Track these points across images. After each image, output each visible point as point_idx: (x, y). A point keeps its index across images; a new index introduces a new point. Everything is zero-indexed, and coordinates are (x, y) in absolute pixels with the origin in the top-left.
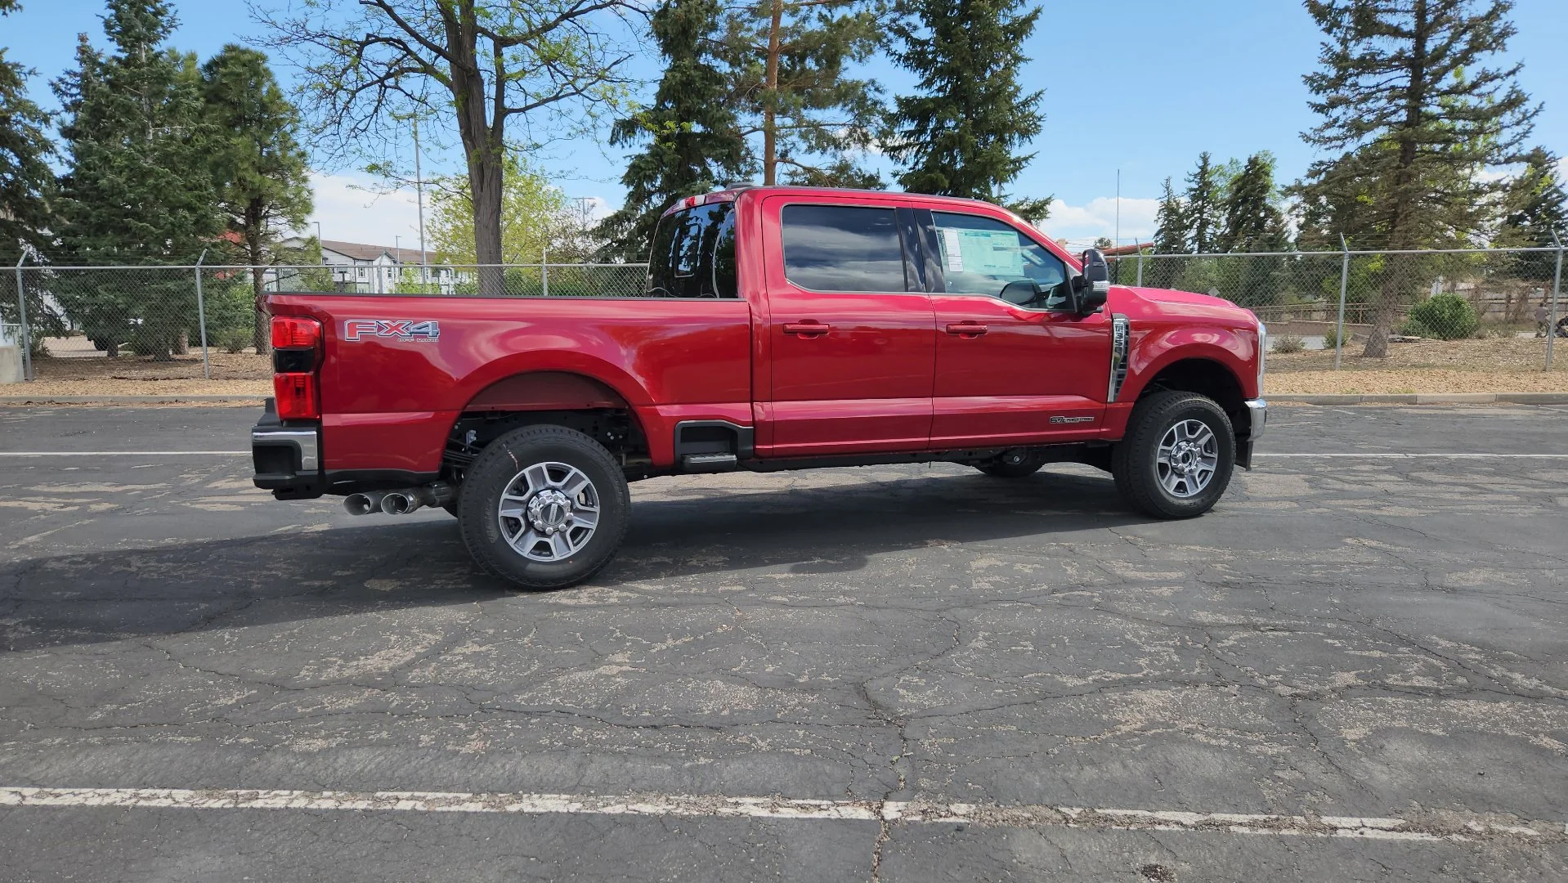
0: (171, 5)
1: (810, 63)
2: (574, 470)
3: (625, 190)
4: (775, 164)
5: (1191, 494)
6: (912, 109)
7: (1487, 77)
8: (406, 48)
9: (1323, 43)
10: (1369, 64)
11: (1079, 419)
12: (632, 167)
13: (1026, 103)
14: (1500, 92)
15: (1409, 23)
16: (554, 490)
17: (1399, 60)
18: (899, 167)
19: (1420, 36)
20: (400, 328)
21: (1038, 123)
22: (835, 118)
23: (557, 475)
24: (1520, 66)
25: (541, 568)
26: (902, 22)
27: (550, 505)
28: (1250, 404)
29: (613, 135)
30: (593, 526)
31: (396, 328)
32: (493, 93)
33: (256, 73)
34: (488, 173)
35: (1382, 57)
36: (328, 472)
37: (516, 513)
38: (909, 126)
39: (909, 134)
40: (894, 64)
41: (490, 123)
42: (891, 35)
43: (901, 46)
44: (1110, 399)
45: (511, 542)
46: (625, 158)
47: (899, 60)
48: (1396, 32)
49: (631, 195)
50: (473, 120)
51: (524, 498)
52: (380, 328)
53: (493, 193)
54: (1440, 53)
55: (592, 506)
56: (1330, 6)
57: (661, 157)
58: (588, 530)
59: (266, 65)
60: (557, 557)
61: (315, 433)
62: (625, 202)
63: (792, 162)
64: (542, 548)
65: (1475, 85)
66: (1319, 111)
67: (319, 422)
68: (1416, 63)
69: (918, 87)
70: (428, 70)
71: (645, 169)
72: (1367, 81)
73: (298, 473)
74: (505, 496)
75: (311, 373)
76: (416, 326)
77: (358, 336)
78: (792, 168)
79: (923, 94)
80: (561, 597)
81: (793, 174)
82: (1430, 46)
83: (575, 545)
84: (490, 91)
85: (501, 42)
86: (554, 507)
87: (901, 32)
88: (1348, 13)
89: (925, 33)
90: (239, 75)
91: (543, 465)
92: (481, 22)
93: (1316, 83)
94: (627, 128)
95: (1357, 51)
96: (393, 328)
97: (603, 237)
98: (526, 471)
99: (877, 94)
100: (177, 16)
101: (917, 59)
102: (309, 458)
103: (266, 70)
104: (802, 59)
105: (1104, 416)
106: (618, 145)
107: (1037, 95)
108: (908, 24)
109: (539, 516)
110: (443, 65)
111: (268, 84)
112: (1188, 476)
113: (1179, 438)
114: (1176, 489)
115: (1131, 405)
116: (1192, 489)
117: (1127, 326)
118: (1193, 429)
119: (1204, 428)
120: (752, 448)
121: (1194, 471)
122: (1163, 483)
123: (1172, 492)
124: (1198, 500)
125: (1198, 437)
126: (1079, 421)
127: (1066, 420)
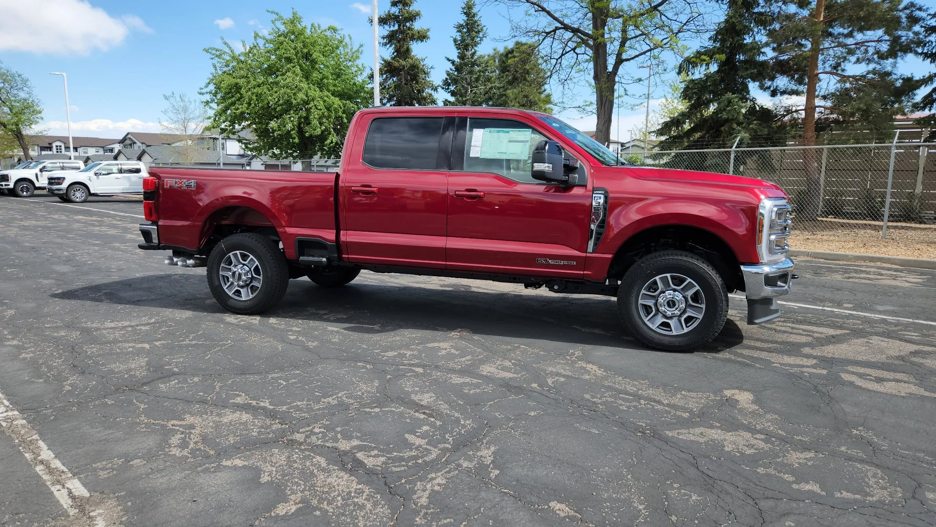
0: (484, 26)
2: (252, 257)
5: (674, 333)
12: (685, 88)
16: (244, 264)
20: (183, 183)
23: (244, 257)
28: (744, 269)
29: (680, 68)
31: (181, 183)
36: (161, 241)
44: (590, 249)
45: (224, 287)
46: (683, 82)
51: (230, 267)
55: (259, 275)
60: (242, 299)
61: (156, 227)
64: (238, 293)
67: (157, 223)
73: (152, 244)
74: (223, 265)
75: (153, 201)
76: (187, 182)
77: (168, 186)
83: (251, 294)
86: (237, 273)
91: (238, 252)
98: (230, 254)
100: (487, 32)
102: (155, 237)
105: (584, 262)
112: (675, 319)
113: (663, 287)
114: (660, 327)
115: (610, 256)
116: (677, 329)
117: (606, 197)
118: (678, 281)
119: (690, 282)
120: (336, 255)
121: (680, 316)
122: (646, 320)
123: (654, 328)
124: (680, 339)
125: (682, 289)
126: (562, 264)
127: (550, 261)
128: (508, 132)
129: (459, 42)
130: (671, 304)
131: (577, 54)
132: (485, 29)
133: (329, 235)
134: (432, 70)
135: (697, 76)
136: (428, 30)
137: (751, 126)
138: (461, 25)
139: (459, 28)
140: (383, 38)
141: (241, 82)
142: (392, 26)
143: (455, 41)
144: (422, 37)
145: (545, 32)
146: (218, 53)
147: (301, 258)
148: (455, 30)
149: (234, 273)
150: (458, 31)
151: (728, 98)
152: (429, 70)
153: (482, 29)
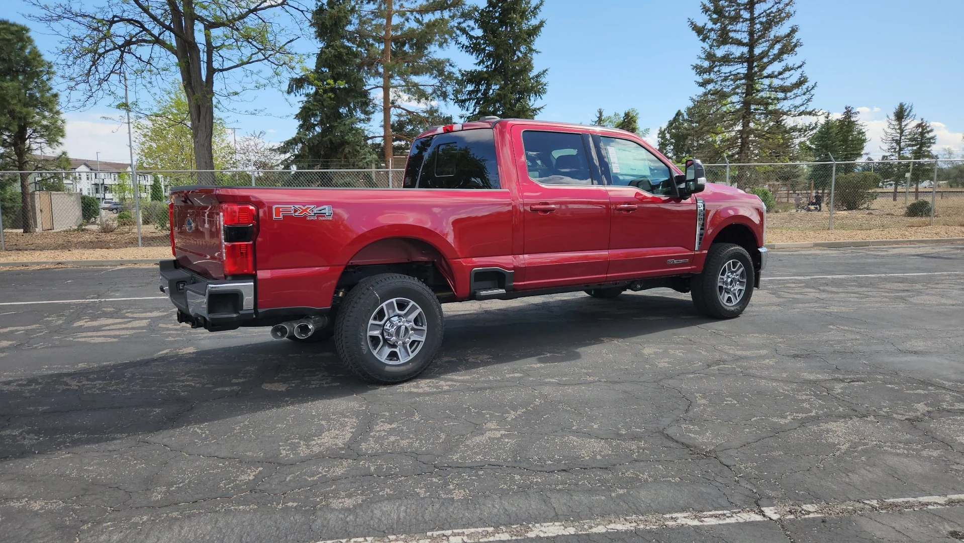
1: (406, 48)
2: (412, 303)
3: (297, 123)
4: (390, 109)
5: (734, 304)
6: (473, 78)
7: (787, 69)
8: (142, 26)
9: (702, 48)
10: (726, 60)
11: (681, 261)
12: (304, 108)
13: (538, 76)
14: (794, 77)
15: (744, 37)
16: (399, 316)
17: (741, 59)
18: (464, 112)
19: (751, 45)
20: (308, 211)
21: (545, 87)
22: (426, 81)
23: (401, 306)
24: (804, 63)
25: (394, 369)
26: (464, 25)
27: (400, 326)
28: (760, 250)
29: (289, 87)
30: (423, 339)
31: (305, 210)
32: (205, 59)
33: (21, 39)
34: (203, 111)
35: (733, 56)
36: (260, 310)
37: (376, 333)
38: (470, 87)
39: (470, 93)
40: (460, 50)
41: (204, 78)
42: (458, 32)
43: (463, 40)
44: (696, 248)
45: (375, 353)
46: (299, 102)
47: (463, 47)
48: (739, 43)
49: (301, 126)
50: (193, 75)
51: (382, 322)
52: (295, 211)
53: (208, 123)
54: (764, 54)
55: (422, 326)
56: (703, 27)
57: (322, 102)
58: (419, 342)
59: (29, 34)
60: (402, 361)
61: (252, 284)
62: (296, 131)
63: (399, 107)
64: (393, 356)
65: (780, 73)
66: (701, 86)
67: (256, 274)
68: (750, 60)
69: (476, 64)
70: (157, 41)
71: (313, 110)
72: (726, 69)
73: (241, 312)
74: (371, 321)
75: (251, 243)
76: (319, 209)
77: (281, 217)
78: (399, 111)
79: (480, 68)
80: (406, 387)
81: (400, 115)
82: (757, 51)
83: (412, 352)
84: (203, 57)
85: (210, 26)
86: (403, 328)
87: (464, 31)
88: (713, 32)
89: (478, 32)
90: (9, 40)
91: (394, 300)
92: (199, 11)
93: (700, 70)
94: (298, 84)
95: (720, 52)
96: (304, 211)
97: (285, 153)
98: (384, 305)
99: (451, 67)
101: (475, 48)
102: (248, 301)
103: (29, 38)
104: (403, 44)
105: (693, 259)
106: (292, 94)
107: (544, 71)
108: (469, 26)
109: (394, 335)
110: (170, 38)
111: (29, 47)
113: (728, 271)
114: (727, 301)
115: (706, 252)
116: (734, 301)
117: (704, 205)
118: (735, 265)
119: (740, 264)
120: (513, 284)
122: (721, 298)
123: (725, 303)
124: (737, 307)
125: (737, 270)
127: (675, 262)
133: (505, 261)
149: (398, 329)
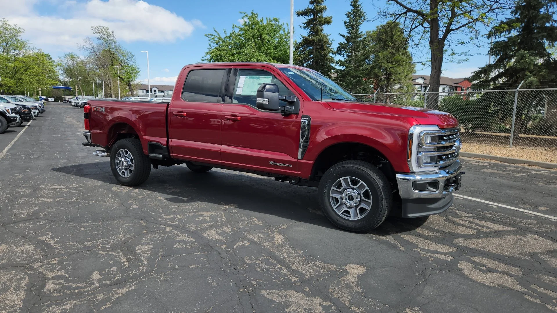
2: (129, 152)
11: (284, 165)
16: (126, 157)
30: (133, 170)
33: (395, 30)
36: (92, 143)
44: (299, 157)
45: (118, 169)
51: (120, 158)
55: (133, 164)
60: (126, 177)
61: (89, 134)
67: (90, 131)
74: (117, 156)
75: (88, 119)
76: (101, 109)
77: (94, 111)
91: (123, 149)
96: (98, 109)
98: (120, 151)
102: (89, 139)
105: (296, 165)
112: (353, 209)
113: (345, 186)
114: (344, 213)
115: (312, 162)
116: (354, 217)
117: (309, 122)
118: (354, 182)
119: (362, 183)
120: (167, 154)
121: (356, 207)
122: (334, 208)
123: (339, 214)
124: (355, 223)
125: (358, 187)
126: (284, 166)
127: (277, 164)
128: (259, 78)
129: (348, 24)
130: (351, 198)
131: (425, 28)
132: (365, 14)
133: (163, 141)
134: (333, 42)
135: (502, 39)
136: (331, 17)
137: (540, 73)
138: (350, 13)
139: (349, 14)
140: (304, 24)
141: (223, 53)
142: (309, 16)
143: (345, 23)
144: (328, 22)
145: (398, 14)
146: (212, 37)
147: (151, 155)
148: (346, 16)
149: (120, 161)
150: (347, 17)
151: (522, 54)
152: (331, 42)
153: (363, 15)
